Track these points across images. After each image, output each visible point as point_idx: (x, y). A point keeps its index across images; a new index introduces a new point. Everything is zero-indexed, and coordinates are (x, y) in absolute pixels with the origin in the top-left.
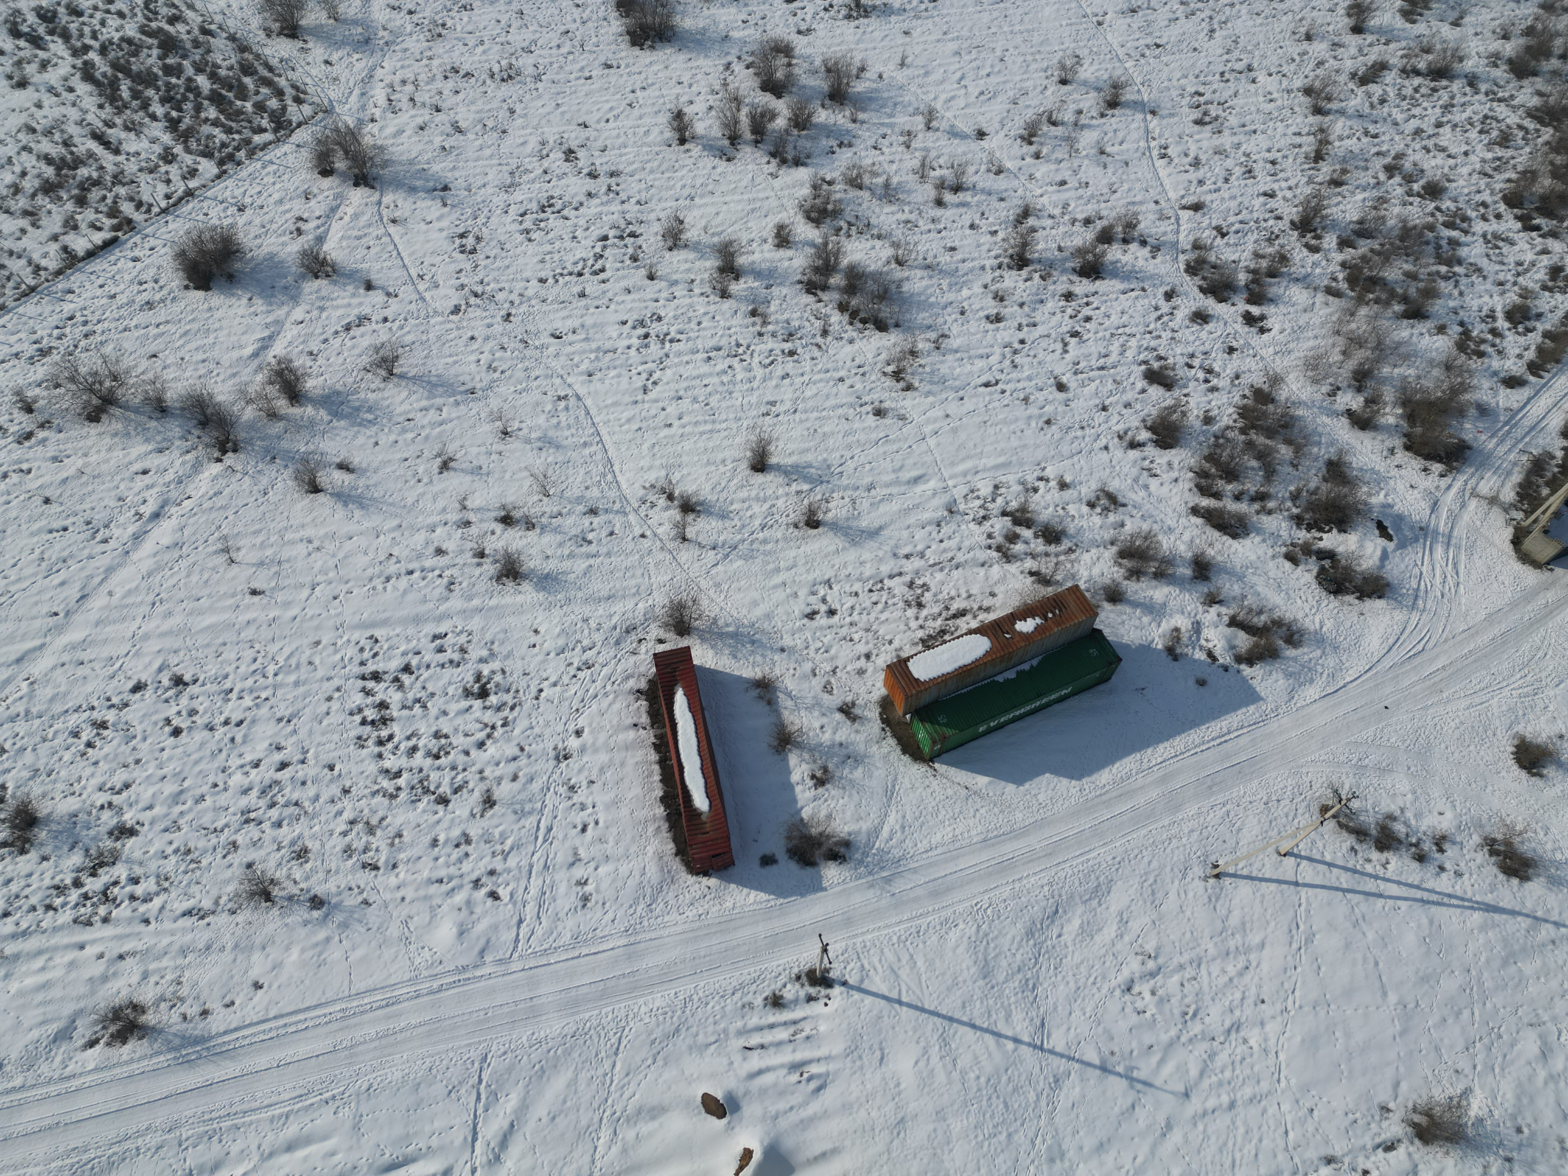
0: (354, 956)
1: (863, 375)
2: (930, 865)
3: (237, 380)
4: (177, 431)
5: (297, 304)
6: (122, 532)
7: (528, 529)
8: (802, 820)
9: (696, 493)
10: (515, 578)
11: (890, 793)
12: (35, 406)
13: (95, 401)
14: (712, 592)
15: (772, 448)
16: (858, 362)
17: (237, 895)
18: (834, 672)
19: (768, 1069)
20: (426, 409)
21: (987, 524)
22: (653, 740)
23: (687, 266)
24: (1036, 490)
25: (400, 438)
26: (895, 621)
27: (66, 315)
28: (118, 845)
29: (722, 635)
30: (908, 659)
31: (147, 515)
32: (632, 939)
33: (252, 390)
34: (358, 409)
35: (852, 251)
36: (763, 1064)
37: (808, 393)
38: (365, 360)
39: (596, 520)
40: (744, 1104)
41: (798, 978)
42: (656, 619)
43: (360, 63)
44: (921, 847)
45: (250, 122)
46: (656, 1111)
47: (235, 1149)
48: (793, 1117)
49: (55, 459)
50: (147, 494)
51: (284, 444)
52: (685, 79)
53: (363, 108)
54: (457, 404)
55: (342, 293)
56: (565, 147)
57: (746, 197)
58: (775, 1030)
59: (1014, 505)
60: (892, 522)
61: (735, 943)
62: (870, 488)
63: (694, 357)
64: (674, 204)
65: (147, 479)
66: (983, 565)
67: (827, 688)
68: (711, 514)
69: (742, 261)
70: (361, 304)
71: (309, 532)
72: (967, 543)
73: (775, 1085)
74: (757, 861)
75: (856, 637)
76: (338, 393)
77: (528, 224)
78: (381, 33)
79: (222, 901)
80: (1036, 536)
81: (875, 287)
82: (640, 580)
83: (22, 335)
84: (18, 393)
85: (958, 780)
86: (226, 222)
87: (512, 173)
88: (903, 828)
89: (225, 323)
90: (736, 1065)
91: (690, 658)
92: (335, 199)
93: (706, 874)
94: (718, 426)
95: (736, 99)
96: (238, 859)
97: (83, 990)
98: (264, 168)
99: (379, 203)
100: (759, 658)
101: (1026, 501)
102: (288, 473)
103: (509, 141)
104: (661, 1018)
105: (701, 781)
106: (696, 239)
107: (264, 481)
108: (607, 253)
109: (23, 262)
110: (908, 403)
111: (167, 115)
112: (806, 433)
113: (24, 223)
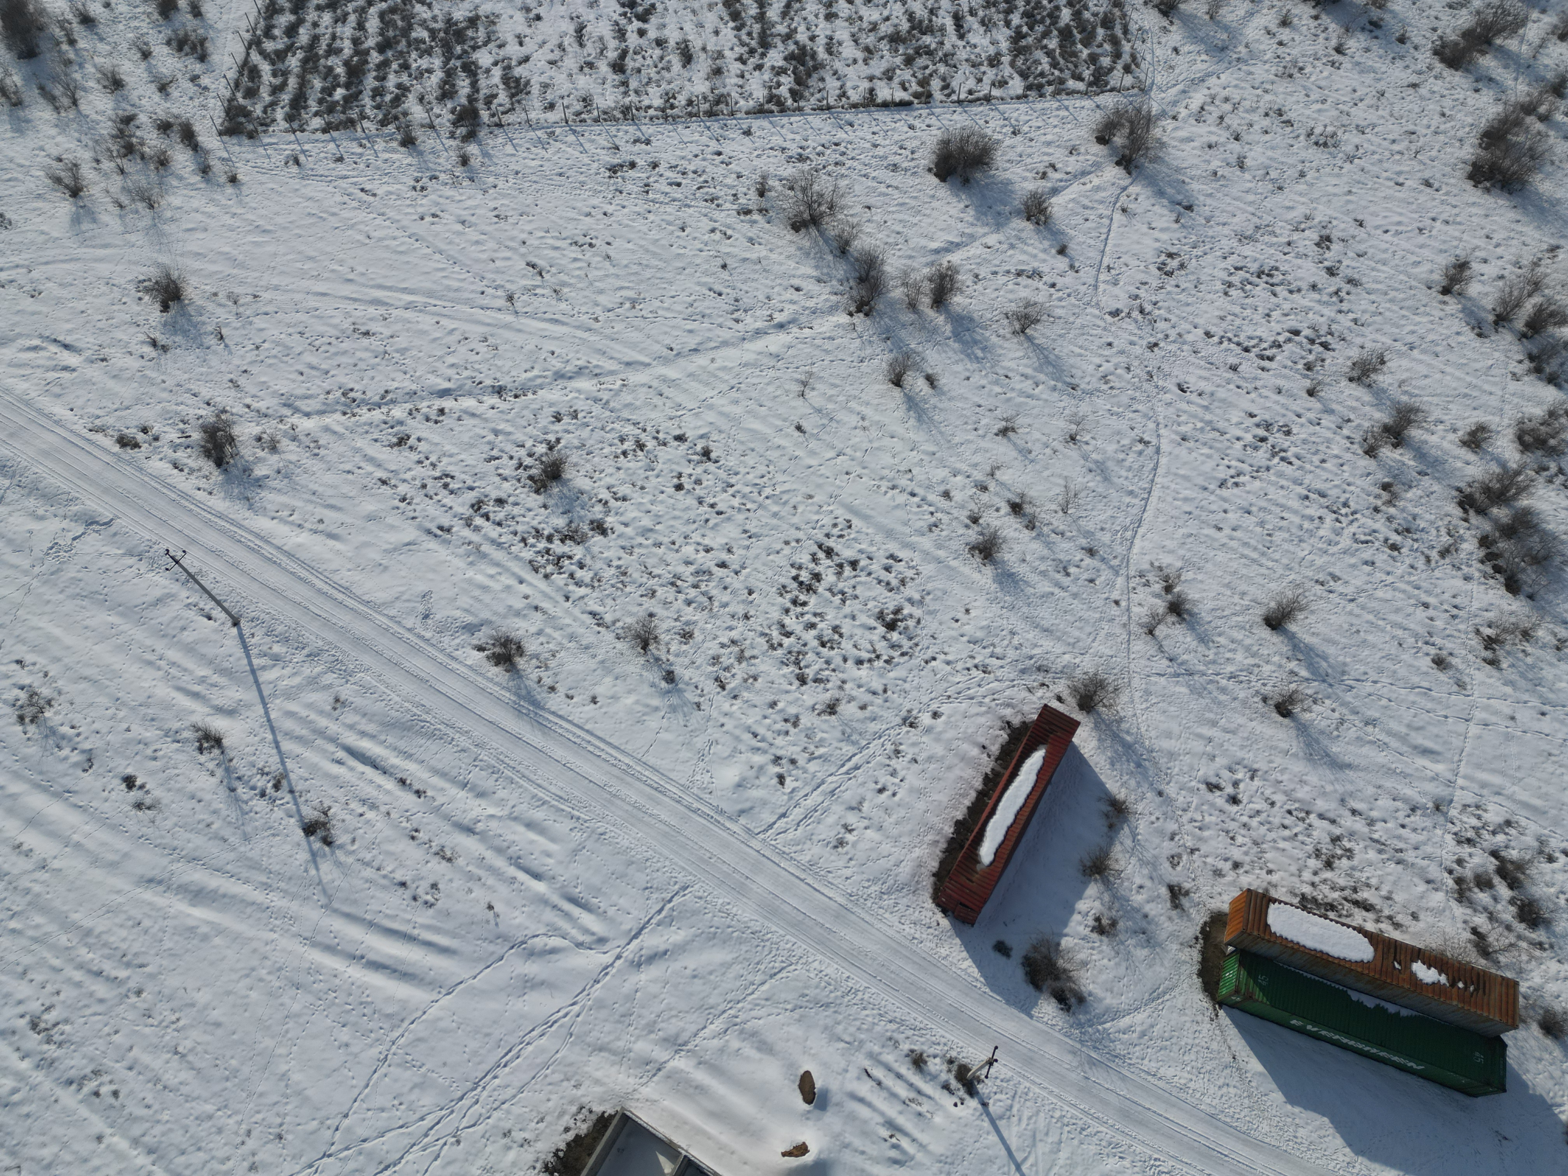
0: (665, 736)
1: (1454, 617)
2: (1142, 1087)
3: (909, 262)
4: (840, 273)
5: (997, 231)
6: (752, 322)
7: (1027, 527)
8: (1058, 944)
9: (1195, 602)
10: (985, 558)
11: (1155, 995)
12: (768, 194)
13: (806, 216)
14: (1137, 694)
15: (1300, 616)
16: (1457, 601)
17: (629, 628)
18: (1192, 851)
19: (869, 1105)
20: (1026, 376)
21: (1467, 849)
22: (988, 770)
23: (1355, 404)
24: (1551, 859)
25: (988, 386)
26: (1291, 857)
27: (835, 140)
28: (591, 533)
29: (1116, 737)
30: (1274, 901)
31: (776, 321)
32: (850, 906)
33: (914, 276)
34: (976, 342)
35: (1541, 498)
36: (869, 1097)
37: (1380, 594)
38: (1013, 307)
39: (1088, 561)
40: (831, 1110)
41: (951, 1062)
42: (1070, 677)
43: (1202, 64)
44: (1146, 1065)
45: (1076, 66)
46: (765, 1047)
47: (501, 794)
48: (859, 1160)
49: (751, 241)
50: (787, 306)
51: (903, 333)
52: (1497, 237)
53: (1175, 103)
54: (1054, 389)
55: (1037, 244)
56: (1324, 232)
57: (1469, 379)
58: (899, 1082)
59: (1513, 854)
60: (1366, 769)
61: (924, 985)
62: (1370, 722)
63: (1292, 487)
64: (1389, 342)
65: (796, 296)
66: (1428, 882)
67: (1174, 860)
68: (1192, 628)
69: (1415, 433)
70: (1044, 261)
71: (867, 411)
72: (1429, 849)
73: (865, 1122)
74: (993, 942)
75: (1240, 840)
76: (971, 320)
77: (1236, 279)
78: (1241, 48)
79: (619, 624)
80: (1512, 902)
81: (1538, 547)
82: (1084, 636)
83: (798, 137)
84: (764, 178)
85: (1232, 1043)
86: (996, 136)
87: (1257, 228)
88: (1143, 1034)
89: (935, 214)
90: (848, 1075)
91: (1072, 733)
92: (1092, 166)
93: (944, 911)
94: (1264, 561)
95: (1536, 284)
96: (650, 605)
97: (502, 610)
98: (1057, 109)
99: (1124, 189)
100: (1133, 783)
101: (1530, 861)
102: (888, 357)
103: (1279, 198)
104: (823, 984)
105: (1000, 837)
106: (1385, 386)
107: (869, 351)
108: (1286, 347)
109: (838, 84)
110: (1479, 676)
111: (1019, 27)
112: (1346, 626)
113: (860, 55)
